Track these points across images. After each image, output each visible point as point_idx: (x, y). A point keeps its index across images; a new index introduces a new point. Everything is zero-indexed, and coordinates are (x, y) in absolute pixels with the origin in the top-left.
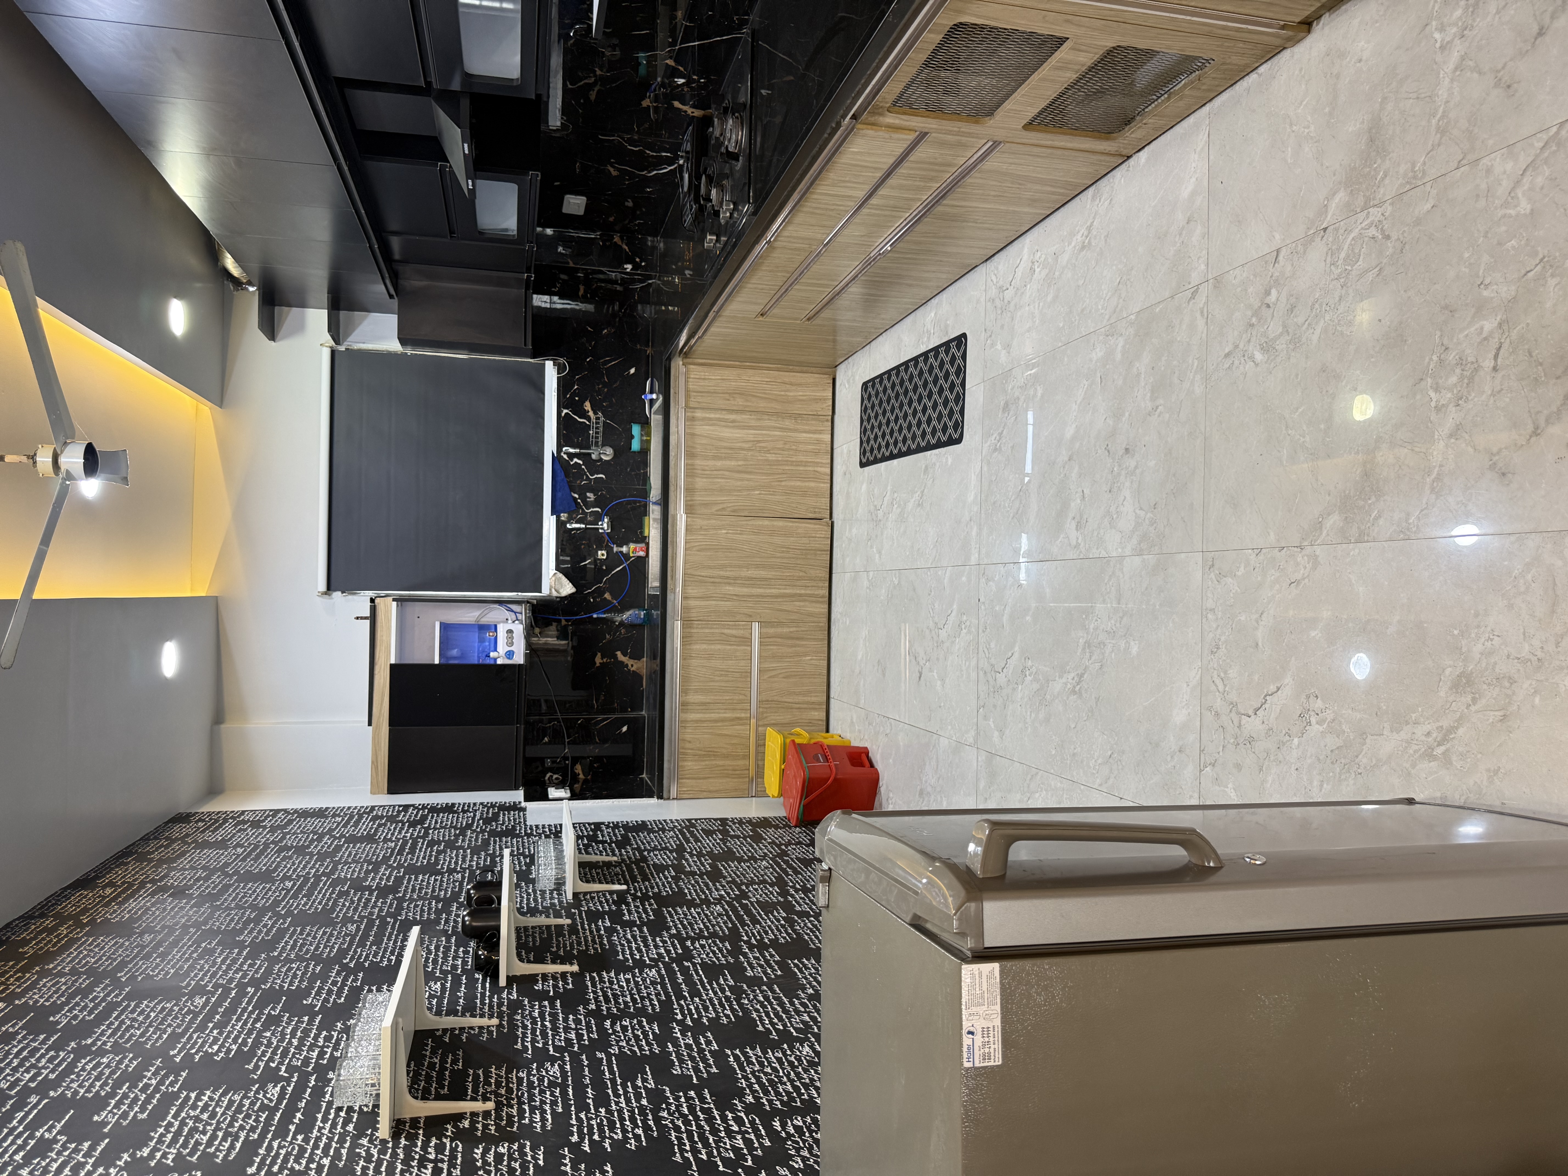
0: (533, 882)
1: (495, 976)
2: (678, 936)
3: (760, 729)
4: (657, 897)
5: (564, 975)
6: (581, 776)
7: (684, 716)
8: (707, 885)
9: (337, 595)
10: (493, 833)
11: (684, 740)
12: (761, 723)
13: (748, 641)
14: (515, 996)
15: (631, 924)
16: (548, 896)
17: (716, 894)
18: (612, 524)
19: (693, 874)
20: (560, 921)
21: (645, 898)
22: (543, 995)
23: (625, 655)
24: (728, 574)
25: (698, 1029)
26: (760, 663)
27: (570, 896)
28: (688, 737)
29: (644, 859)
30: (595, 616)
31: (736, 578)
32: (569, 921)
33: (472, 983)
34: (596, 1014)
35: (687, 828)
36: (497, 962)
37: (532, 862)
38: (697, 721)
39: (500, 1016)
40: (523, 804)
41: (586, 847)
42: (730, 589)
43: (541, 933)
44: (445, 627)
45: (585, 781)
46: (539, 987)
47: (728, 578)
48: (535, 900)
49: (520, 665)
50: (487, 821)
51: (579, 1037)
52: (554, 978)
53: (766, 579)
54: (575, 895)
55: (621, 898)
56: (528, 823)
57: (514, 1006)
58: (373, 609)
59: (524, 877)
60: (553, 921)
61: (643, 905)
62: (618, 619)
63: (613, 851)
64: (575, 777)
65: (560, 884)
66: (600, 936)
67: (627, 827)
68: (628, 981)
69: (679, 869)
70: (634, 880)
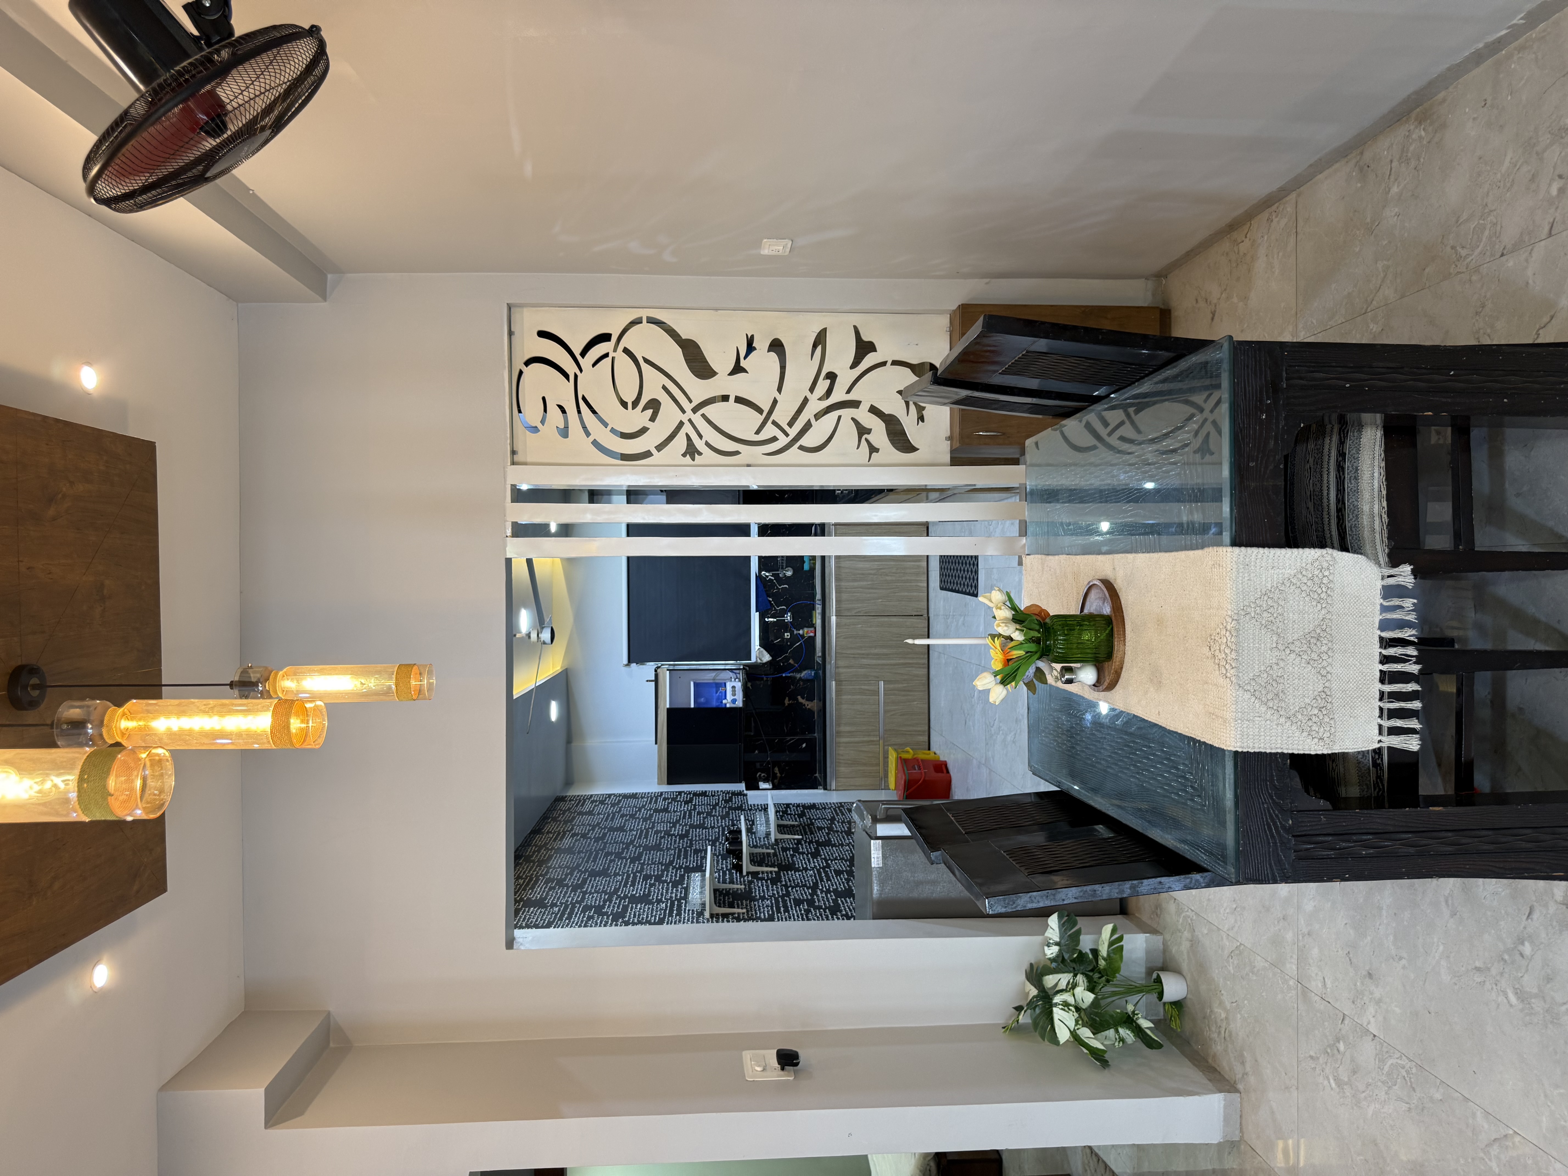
0: (754, 833)
1: (741, 872)
2: (825, 859)
3: (886, 747)
4: (817, 842)
5: (771, 872)
6: (779, 775)
7: (838, 740)
8: (843, 837)
9: (634, 665)
10: (730, 808)
11: (839, 754)
12: (886, 744)
13: (877, 693)
14: (750, 878)
15: (803, 853)
16: (762, 840)
17: (847, 841)
18: (793, 617)
19: (837, 831)
20: (769, 851)
21: (811, 842)
22: (762, 879)
23: (803, 699)
24: (863, 652)
25: (828, 891)
26: (884, 706)
27: (773, 840)
28: (841, 752)
29: (812, 824)
30: (784, 675)
31: (868, 654)
32: (773, 851)
33: (731, 874)
34: (786, 886)
35: (839, 807)
36: (742, 865)
37: (753, 824)
38: (846, 743)
39: (745, 885)
40: (745, 792)
41: (782, 817)
42: (865, 661)
43: (760, 856)
44: (696, 685)
45: (781, 777)
46: (760, 876)
47: (863, 654)
48: (756, 842)
49: (740, 708)
50: (726, 801)
51: (778, 893)
52: (767, 872)
53: (887, 654)
54: (776, 840)
55: (799, 842)
56: (749, 803)
57: (750, 882)
58: (656, 676)
59: (749, 831)
60: (765, 851)
61: (809, 845)
62: (798, 676)
63: (796, 819)
64: (775, 775)
65: (768, 835)
66: (788, 858)
67: (804, 806)
68: (799, 875)
69: (830, 829)
70: (806, 834)
